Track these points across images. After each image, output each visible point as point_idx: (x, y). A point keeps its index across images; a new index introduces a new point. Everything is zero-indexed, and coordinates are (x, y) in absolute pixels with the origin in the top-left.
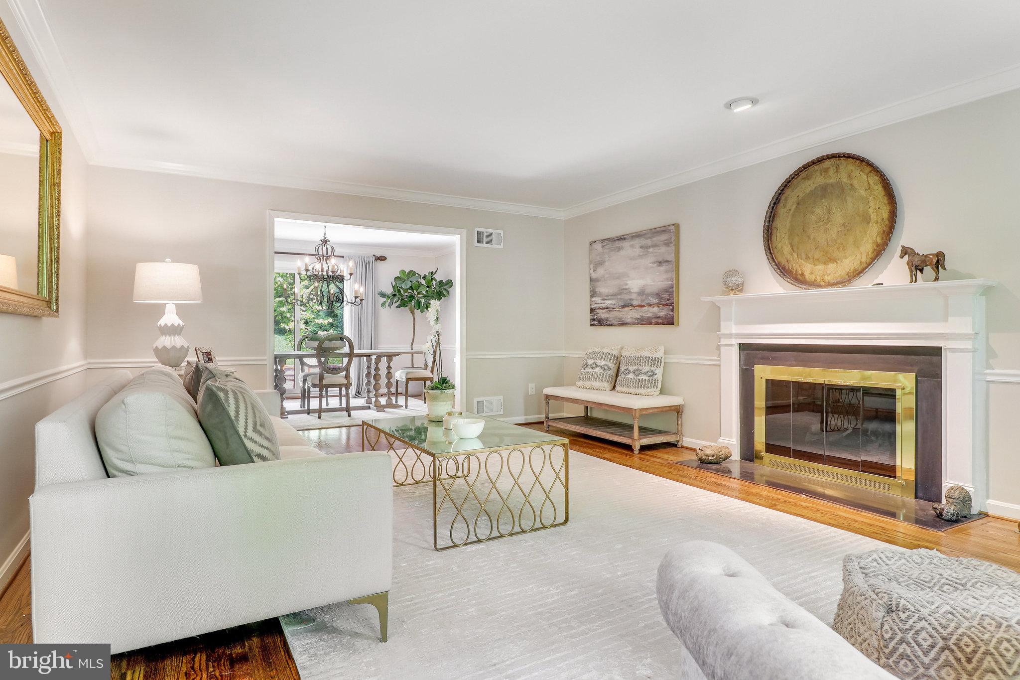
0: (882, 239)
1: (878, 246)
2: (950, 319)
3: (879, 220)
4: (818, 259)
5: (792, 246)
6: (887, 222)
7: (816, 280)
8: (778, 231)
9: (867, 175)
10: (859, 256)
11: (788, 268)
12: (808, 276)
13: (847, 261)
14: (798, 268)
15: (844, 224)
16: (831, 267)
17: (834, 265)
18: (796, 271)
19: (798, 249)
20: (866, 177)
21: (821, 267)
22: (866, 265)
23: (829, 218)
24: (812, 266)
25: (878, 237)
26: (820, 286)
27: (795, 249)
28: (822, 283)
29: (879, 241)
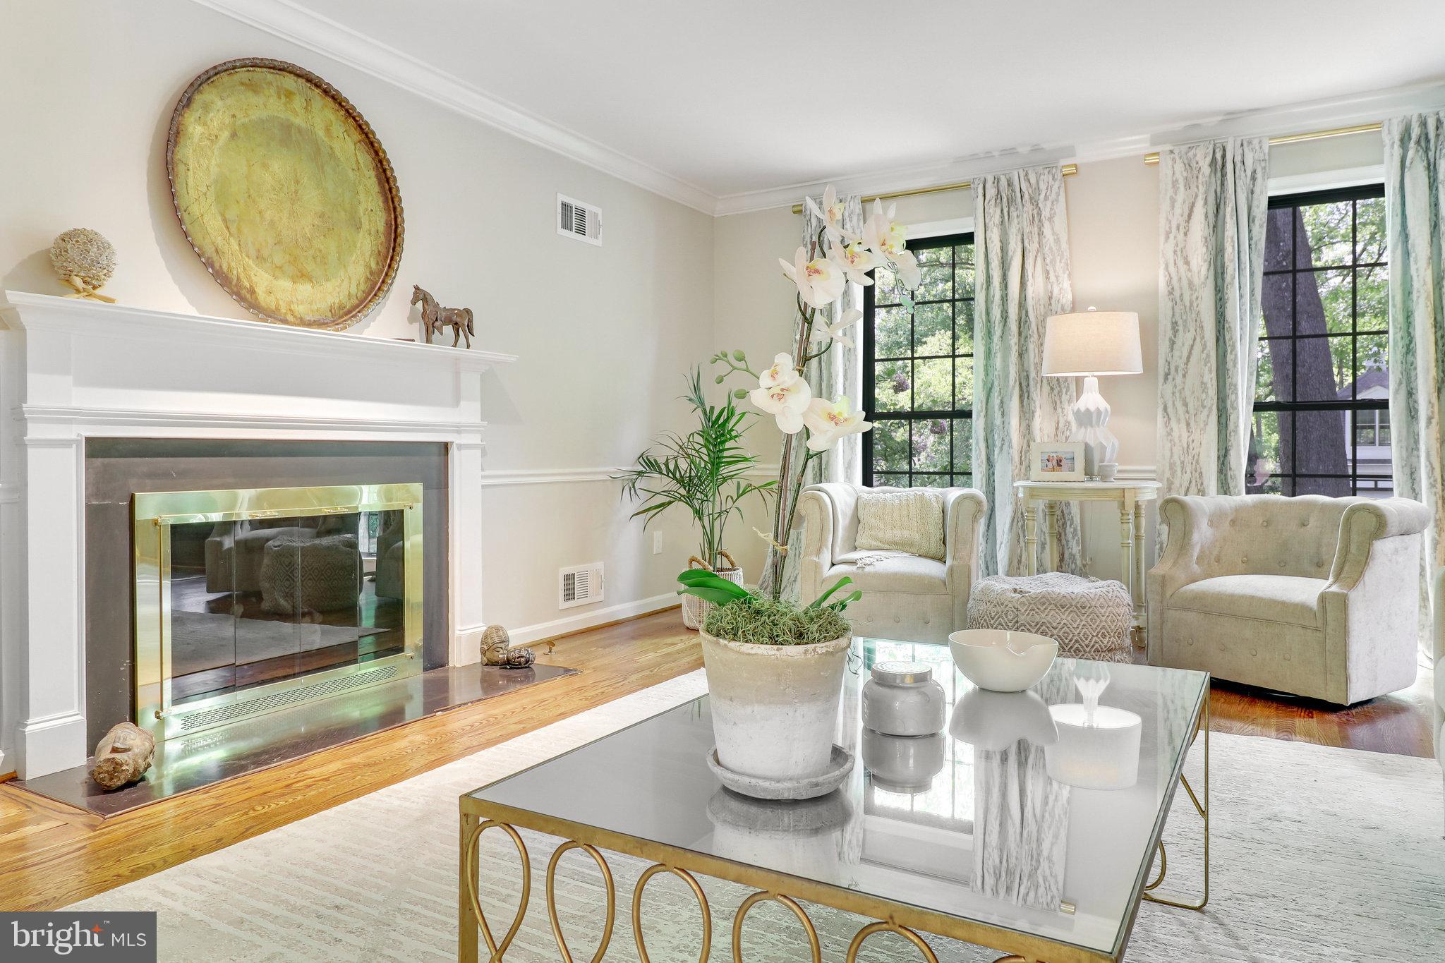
0: (378, 264)
1: (372, 273)
2: (462, 403)
3: (373, 230)
4: (281, 268)
5: (225, 221)
6: (383, 239)
7: (278, 309)
8: (190, 173)
9: (355, 144)
10: (346, 283)
11: (221, 267)
12: (262, 297)
13: (329, 286)
14: (242, 276)
15: (322, 216)
16: (305, 289)
17: (308, 287)
18: (238, 279)
19: (239, 230)
20: (353, 147)
21: (285, 284)
22: (357, 302)
23: (296, 192)
24: (271, 277)
25: (372, 259)
26: (285, 321)
27: (233, 230)
28: (290, 318)
29: (374, 266)
